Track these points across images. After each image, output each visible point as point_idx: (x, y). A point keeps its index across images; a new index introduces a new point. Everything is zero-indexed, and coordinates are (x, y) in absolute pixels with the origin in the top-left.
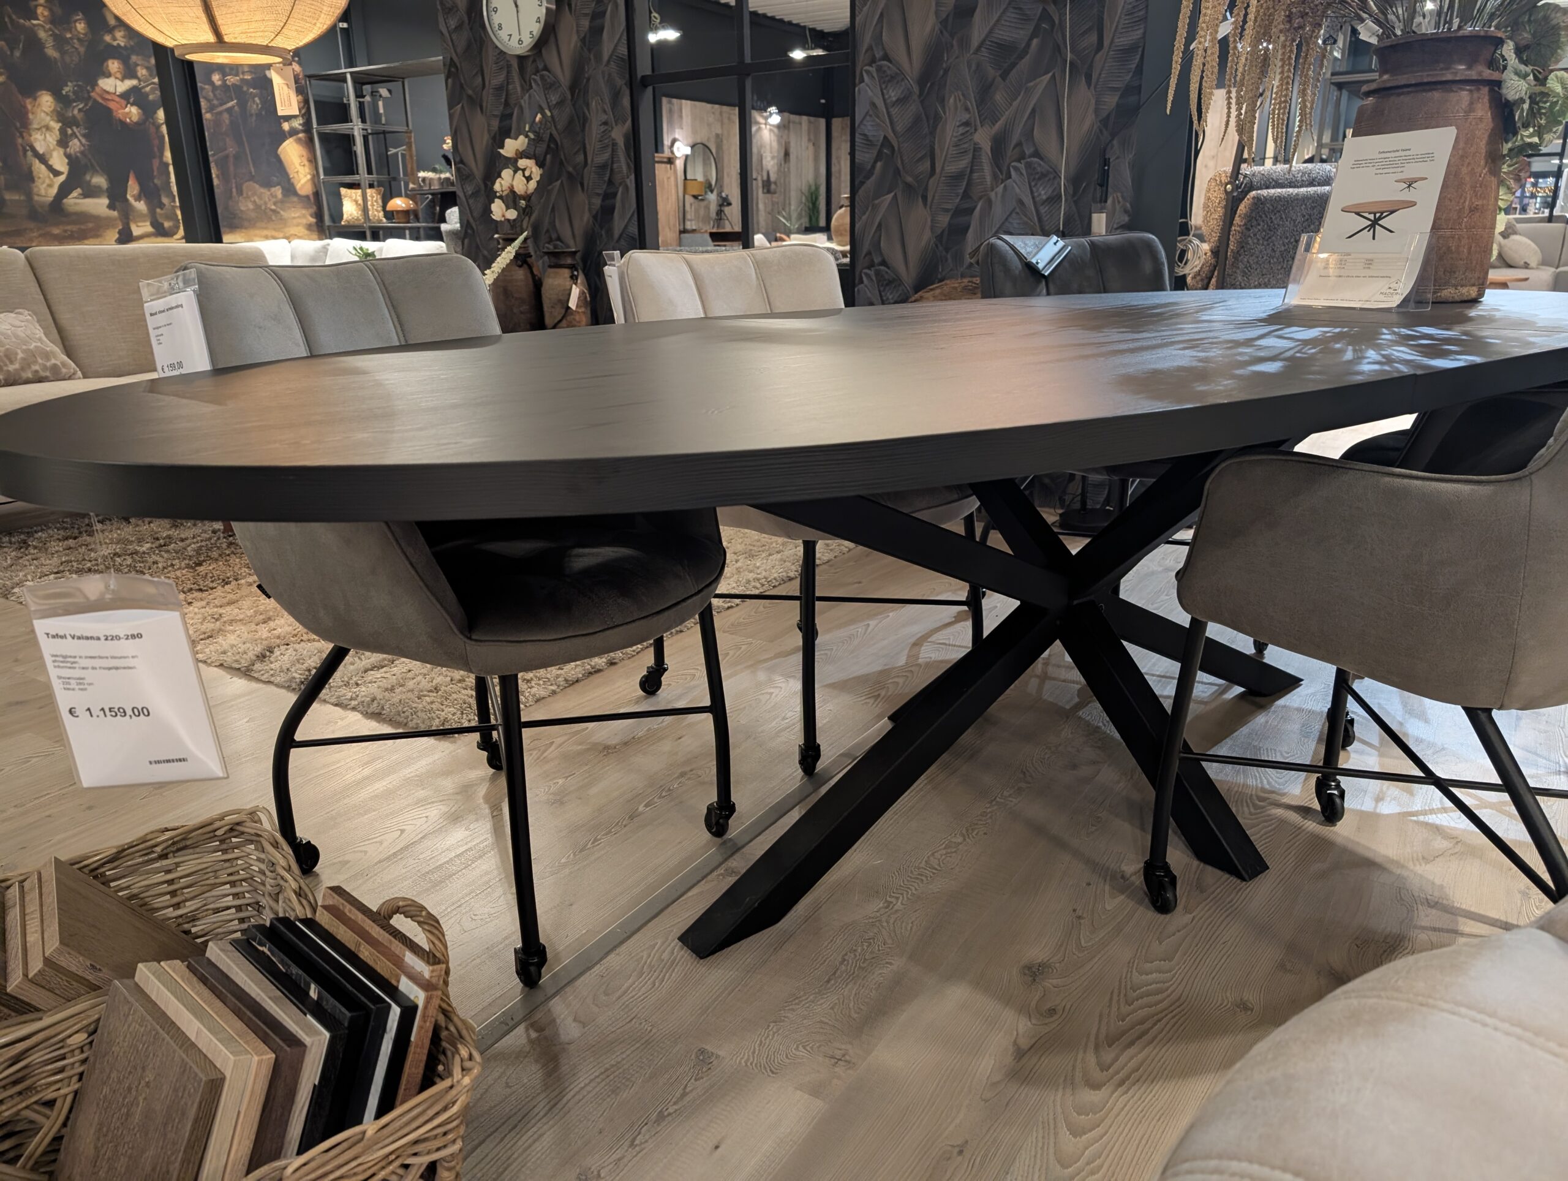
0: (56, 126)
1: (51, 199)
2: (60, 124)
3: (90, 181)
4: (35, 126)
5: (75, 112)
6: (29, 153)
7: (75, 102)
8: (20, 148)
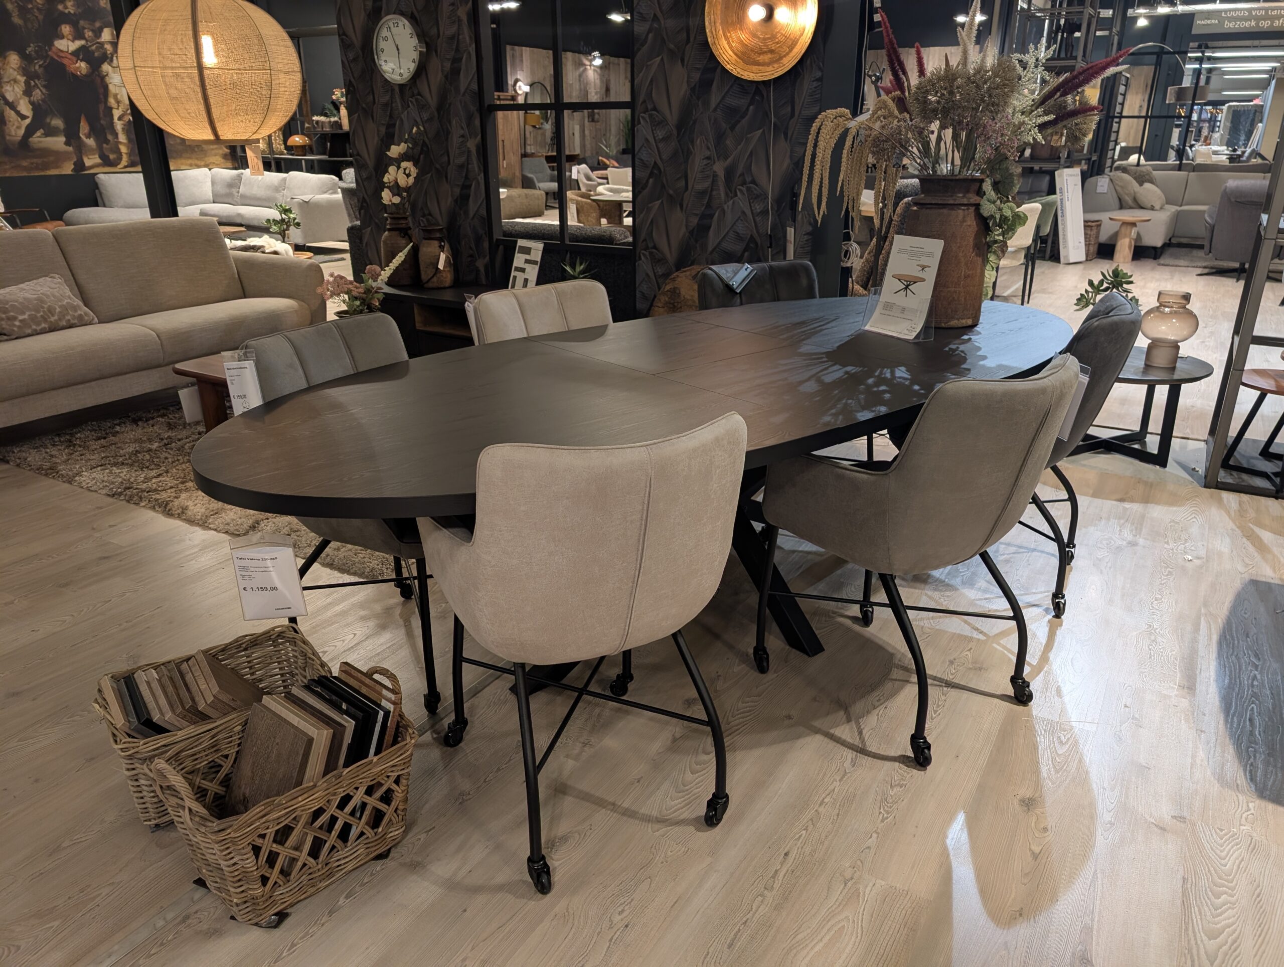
0: (22, 79)
1: (20, 138)
2: (25, 78)
3: (49, 123)
4: (5, 80)
5: (37, 67)
7: (36, 59)
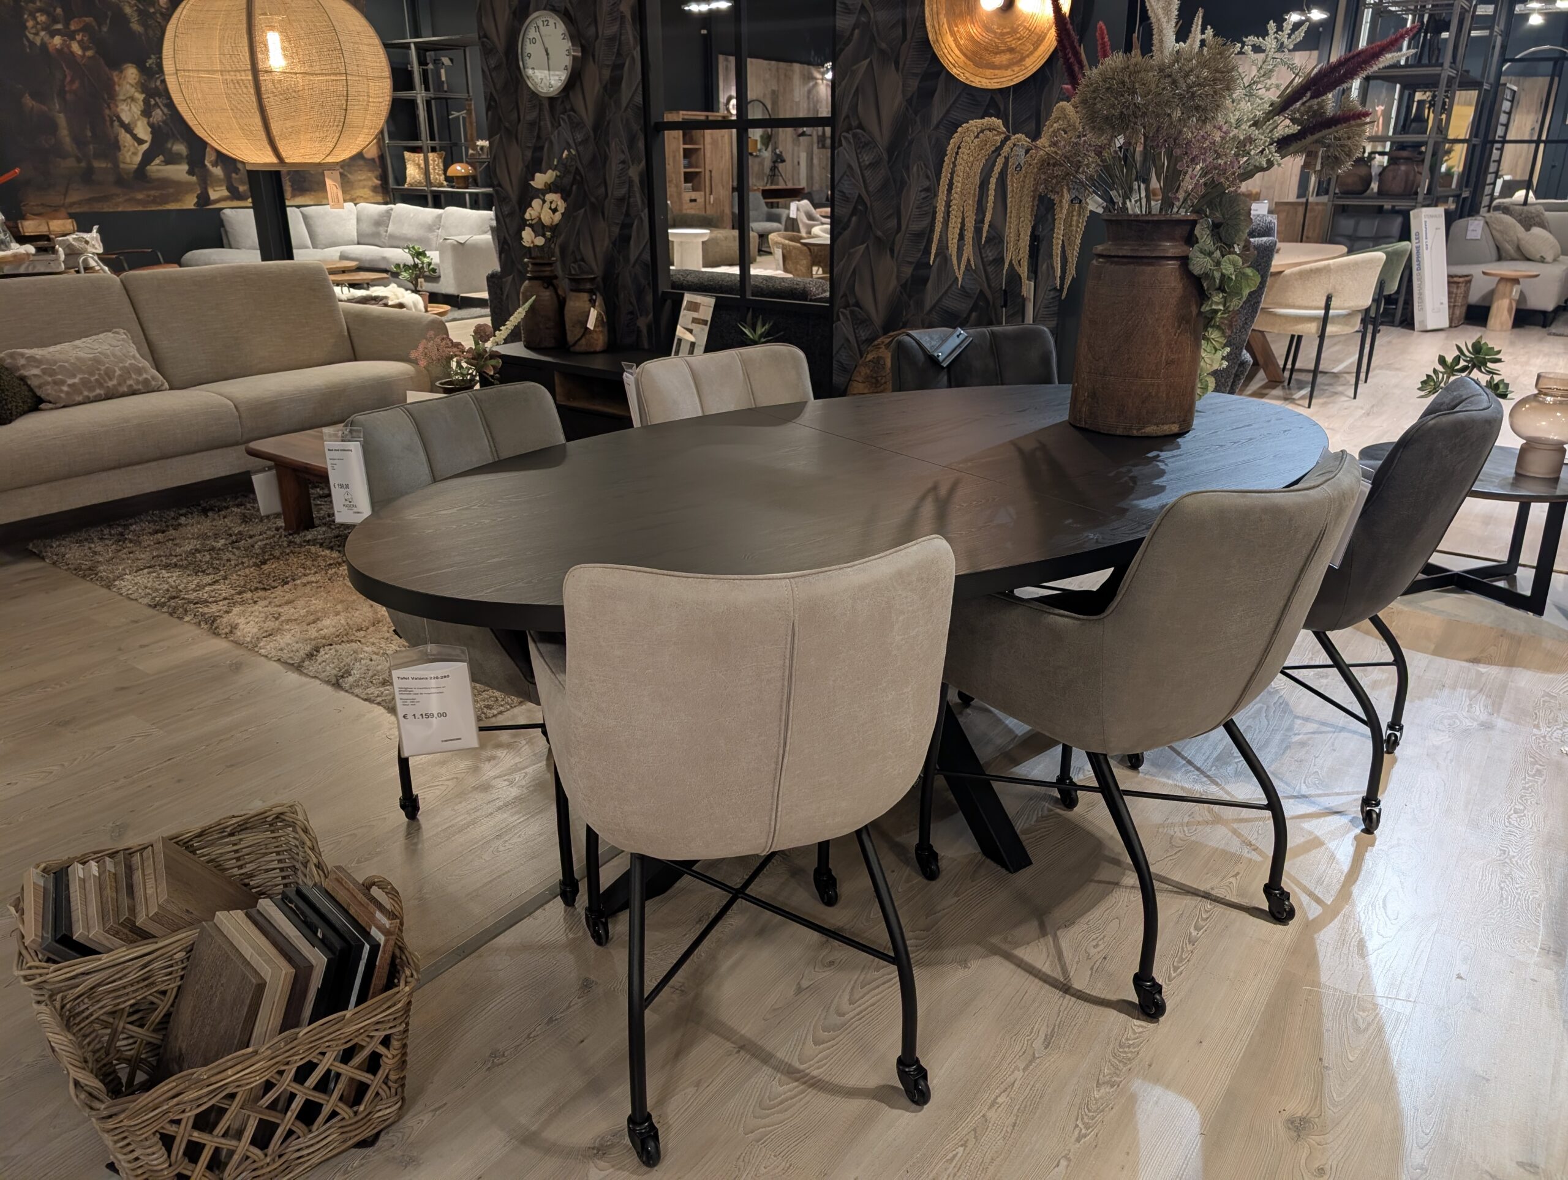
0: (140, 97)
1: (136, 166)
2: (144, 96)
3: (171, 149)
4: (121, 97)
5: (158, 83)
6: (116, 123)
8: (108, 119)
